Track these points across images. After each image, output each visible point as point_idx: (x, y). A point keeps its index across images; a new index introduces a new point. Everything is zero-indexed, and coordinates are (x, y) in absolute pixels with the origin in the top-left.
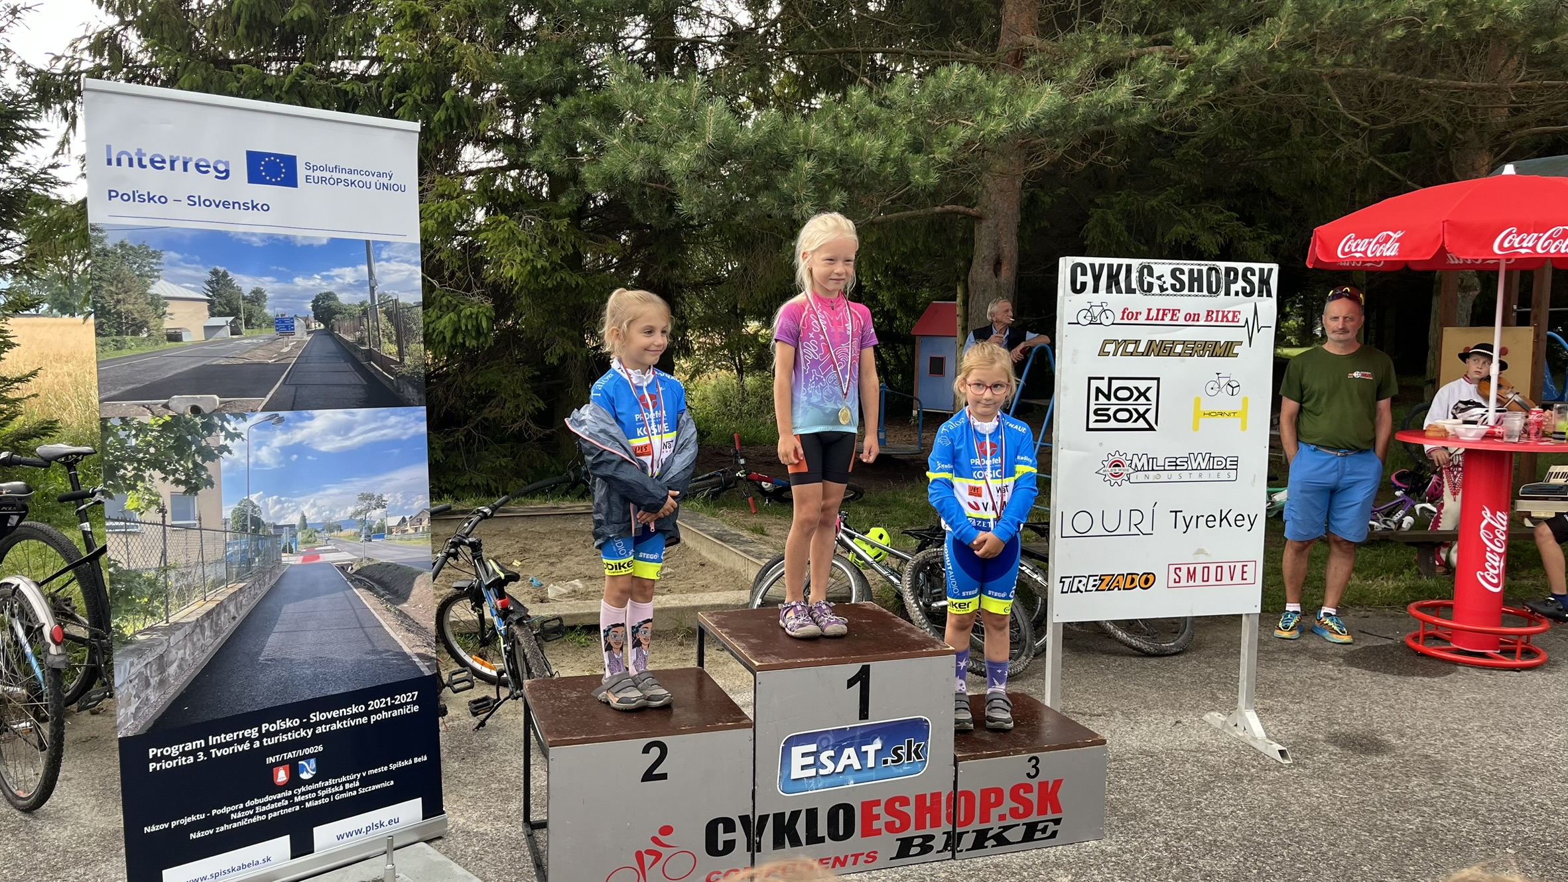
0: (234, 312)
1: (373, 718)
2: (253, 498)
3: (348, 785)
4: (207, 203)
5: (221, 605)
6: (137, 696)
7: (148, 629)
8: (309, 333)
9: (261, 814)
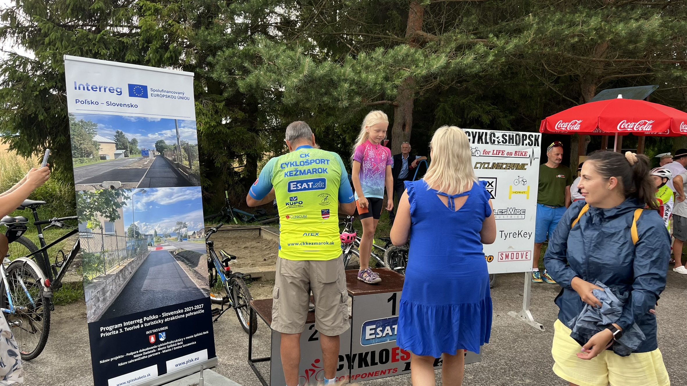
0: (125, 148)
1: (187, 315)
2: (136, 223)
3: (178, 344)
4: (114, 104)
5: (125, 267)
6: (95, 305)
7: (98, 277)
8: (154, 156)
9: (145, 355)
